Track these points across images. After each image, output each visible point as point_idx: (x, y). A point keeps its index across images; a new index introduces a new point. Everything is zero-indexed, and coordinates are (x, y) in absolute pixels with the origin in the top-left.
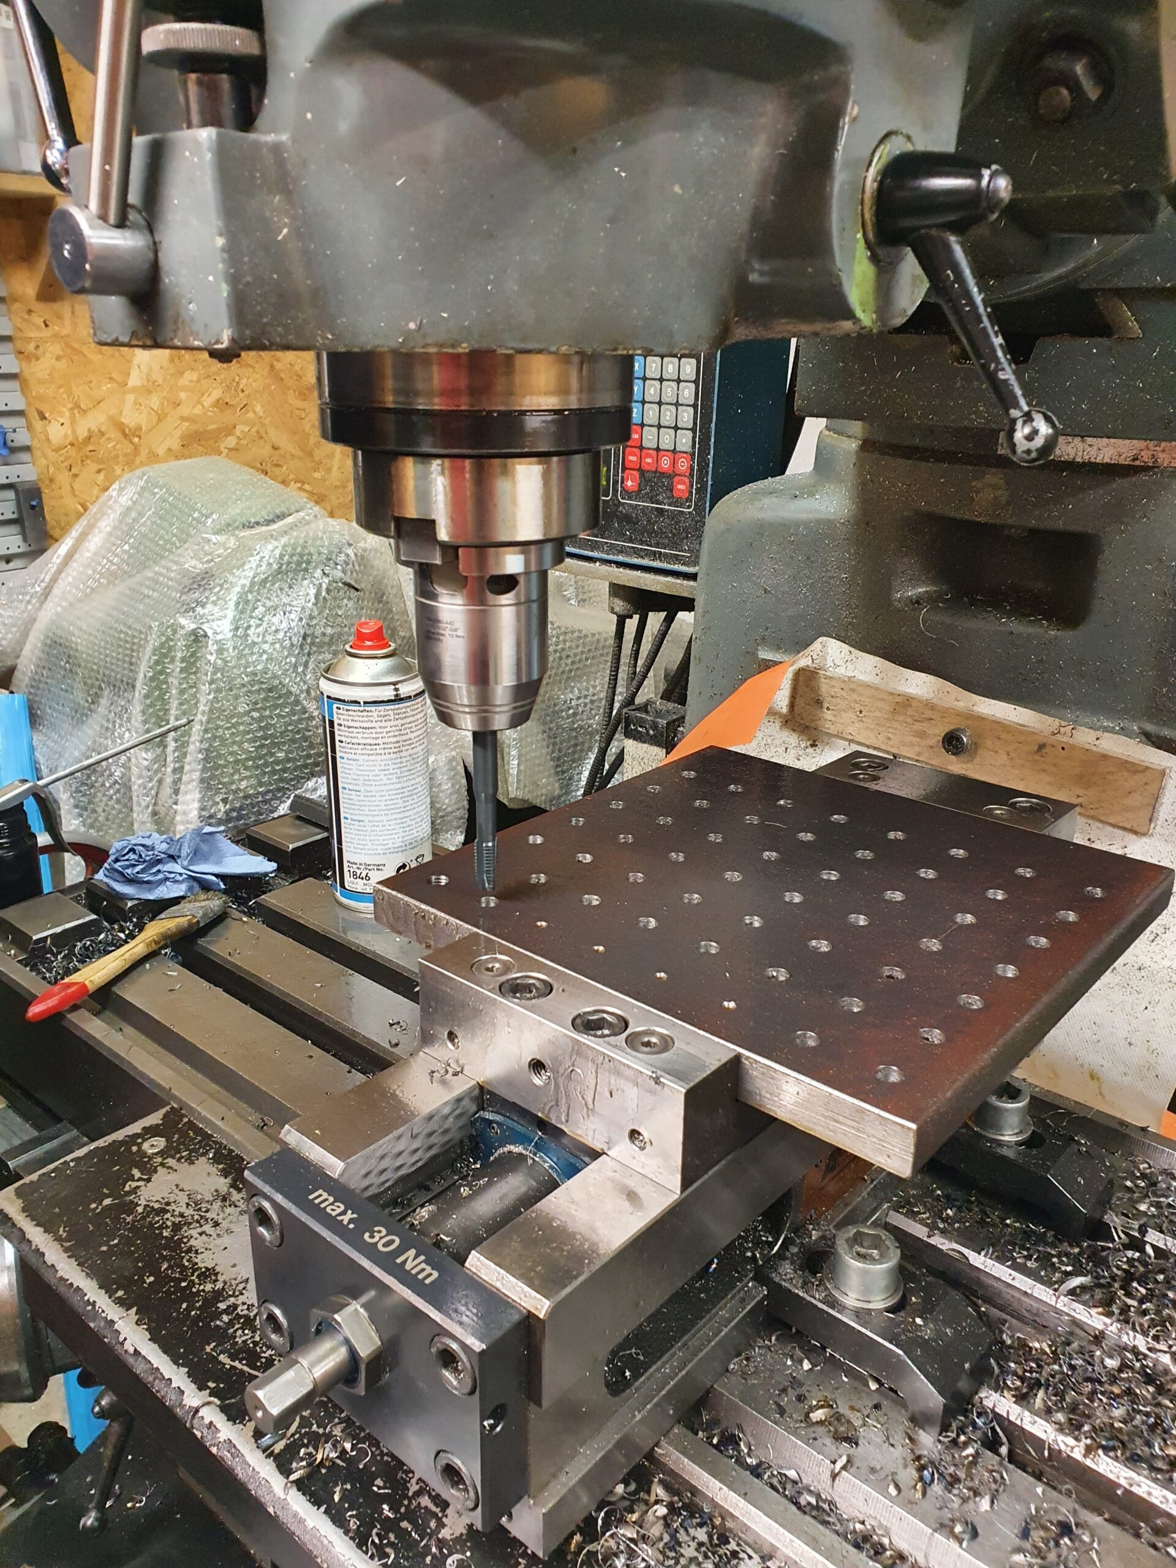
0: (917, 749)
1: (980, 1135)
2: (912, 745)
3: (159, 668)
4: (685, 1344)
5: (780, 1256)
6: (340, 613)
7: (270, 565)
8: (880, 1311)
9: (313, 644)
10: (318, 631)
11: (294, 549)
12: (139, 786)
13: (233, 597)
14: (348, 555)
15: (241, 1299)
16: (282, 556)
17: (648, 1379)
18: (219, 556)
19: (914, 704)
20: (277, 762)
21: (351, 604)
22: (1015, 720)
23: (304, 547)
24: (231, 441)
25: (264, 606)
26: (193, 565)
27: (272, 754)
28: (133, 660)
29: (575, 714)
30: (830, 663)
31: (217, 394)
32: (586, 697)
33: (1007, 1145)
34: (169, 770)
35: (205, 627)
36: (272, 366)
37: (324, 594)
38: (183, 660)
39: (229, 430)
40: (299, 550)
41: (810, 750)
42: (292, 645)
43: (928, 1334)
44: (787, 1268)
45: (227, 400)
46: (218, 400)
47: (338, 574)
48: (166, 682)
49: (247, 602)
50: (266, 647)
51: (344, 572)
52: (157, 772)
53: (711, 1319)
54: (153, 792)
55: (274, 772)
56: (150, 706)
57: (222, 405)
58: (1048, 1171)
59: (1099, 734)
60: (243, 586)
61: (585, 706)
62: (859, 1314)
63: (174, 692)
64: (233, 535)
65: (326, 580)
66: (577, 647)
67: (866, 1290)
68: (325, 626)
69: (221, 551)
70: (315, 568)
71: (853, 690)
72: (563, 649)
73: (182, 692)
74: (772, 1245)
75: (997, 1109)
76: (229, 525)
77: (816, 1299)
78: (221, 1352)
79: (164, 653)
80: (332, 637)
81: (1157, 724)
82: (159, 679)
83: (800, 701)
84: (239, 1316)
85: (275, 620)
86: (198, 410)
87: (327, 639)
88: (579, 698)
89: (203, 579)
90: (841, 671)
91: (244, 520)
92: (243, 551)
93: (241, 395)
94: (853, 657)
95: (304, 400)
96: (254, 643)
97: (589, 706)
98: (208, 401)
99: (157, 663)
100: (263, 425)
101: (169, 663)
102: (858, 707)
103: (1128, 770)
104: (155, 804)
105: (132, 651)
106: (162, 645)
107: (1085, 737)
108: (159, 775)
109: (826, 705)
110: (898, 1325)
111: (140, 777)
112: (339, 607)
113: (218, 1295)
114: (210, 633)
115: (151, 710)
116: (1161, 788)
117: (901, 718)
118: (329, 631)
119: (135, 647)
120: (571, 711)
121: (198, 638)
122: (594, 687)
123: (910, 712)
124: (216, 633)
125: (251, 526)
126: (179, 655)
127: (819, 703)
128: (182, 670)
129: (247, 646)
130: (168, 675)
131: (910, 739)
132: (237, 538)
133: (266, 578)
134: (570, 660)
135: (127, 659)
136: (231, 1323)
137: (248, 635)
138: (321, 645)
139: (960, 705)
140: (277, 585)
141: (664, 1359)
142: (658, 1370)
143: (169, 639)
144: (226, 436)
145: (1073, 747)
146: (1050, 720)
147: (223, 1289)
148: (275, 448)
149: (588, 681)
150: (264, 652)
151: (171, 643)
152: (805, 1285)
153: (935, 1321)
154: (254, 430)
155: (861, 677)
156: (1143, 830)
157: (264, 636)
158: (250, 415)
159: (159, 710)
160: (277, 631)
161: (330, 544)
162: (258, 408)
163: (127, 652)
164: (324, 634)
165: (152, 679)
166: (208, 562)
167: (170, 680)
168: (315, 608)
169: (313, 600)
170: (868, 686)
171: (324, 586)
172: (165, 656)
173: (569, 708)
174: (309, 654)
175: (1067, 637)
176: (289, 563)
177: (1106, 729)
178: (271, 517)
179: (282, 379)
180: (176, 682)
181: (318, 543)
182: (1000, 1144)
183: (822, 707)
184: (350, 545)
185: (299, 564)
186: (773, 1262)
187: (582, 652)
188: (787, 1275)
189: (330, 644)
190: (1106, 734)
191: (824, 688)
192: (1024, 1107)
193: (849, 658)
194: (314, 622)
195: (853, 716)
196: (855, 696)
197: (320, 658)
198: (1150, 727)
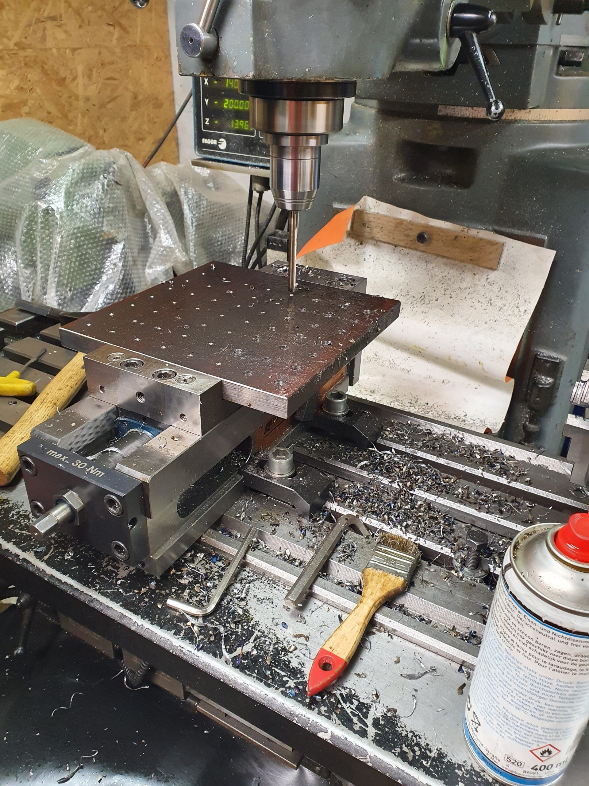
0: (406, 242)
1: (329, 414)
2: (403, 240)
3: (29, 227)
4: (210, 499)
5: (249, 463)
6: (115, 196)
7: (78, 173)
8: (286, 478)
9: (104, 212)
10: (106, 205)
11: (88, 165)
12: (25, 286)
13: (63, 190)
14: (114, 168)
15: (21, 509)
16: (83, 169)
17: (196, 511)
18: (51, 170)
19: (405, 223)
20: (92, 270)
21: (119, 192)
22: (445, 227)
23: (93, 165)
24: (26, 109)
25: (78, 194)
26: (38, 175)
27: (89, 267)
28: (12, 224)
29: (221, 244)
30: (367, 207)
31: (16, 82)
32: (225, 235)
33: (339, 416)
34: (39, 278)
35: (52, 206)
36: (43, 67)
37: (106, 187)
38: (42, 223)
39: (25, 103)
40: (90, 166)
41: (360, 246)
42: (95, 213)
43: (304, 483)
44: (251, 467)
45: (22, 86)
46: (18, 86)
47: (111, 177)
48: (33, 235)
49: (70, 193)
50: (83, 214)
51: (113, 176)
52: (33, 279)
53: (221, 489)
54: (31, 289)
55: (91, 275)
56: (27, 246)
57: (20, 89)
58: (354, 423)
59: (478, 230)
60: (67, 185)
61: (226, 239)
62: (279, 479)
63: (38, 239)
64: (55, 159)
65: (106, 181)
66: (220, 211)
67: (281, 470)
68: (109, 203)
69: (50, 167)
70: (100, 175)
71: (378, 218)
72: (213, 212)
73: (43, 239)
74: (245, 460)
75: (334, 402)
76: (49, 154)
77: (262, 476)
78: (16, 529)
79: (32, 219)
80: (113, 208)
81: (499, 226)
82: (29, 234)
83: (356, 225)
84: (21, 515)
85: (84, 201)
86: (8, 92)
87: (111, 209)
88: (222, 236)
89: (46, 182)
90: (373, 211)
91: (56, 151)
92: (63, 168)
93: (29, 83)
94: (378, 204)
95: (60, 86)
96: (77, 213)
97: (227, 240)
98: (13, 87)
99: (28, 225)
100: (42, 100)
101: (34, 225)
102: (381, 226)
103: (490, 244)
104: (33, 295)
105: (12, 219)
106: (30, 216)
107: (473, 232)
108: (34, 281)
109: (367, 225)
110: (293, 481)
111: (24, 282)
112: (114, 194)
113: (11, 509)
114: (55, 208)
115: (27, 249)
116: (502, 251)
117: (399, 229)
118: (111, 205)
119: (13, 218)
120: (219, 243)
121: (48, 212)
122: (229, 231)
123: (403, 226)
124: (58, 208)
125: (60, 155)
126: (40, 220)
127: (364, 225)
128: (42, 228)
129: (73, 214)
130: (34, 231)
131: (402, 238)
132: (58, 161)
133: (77, 180)
134: (217, 218)
135: (9, 224)
136: (18, 518)
137: (73, 209)
138: (108, 212)
139: (423, 222)
140: (83, 184)
141: (203, 504)
142: (200, 508)
143: (33, 213)
144: (24, 106)
145: (469, 237)
146: (458, 226)
147: (13, 506)
148: (49, 113)
149: (226, 227)
150: (82, 217)
151: (35, 215)
152: (258, 472)
153: (307, 479)
154: (37, 102)
155: (381, 213)
156: (495, 268)
157: (81, 209)
158: (34, 94)
159: (31, 249)
160: (87, 206)
161: (105, 163)
162: (38, 90)
163: (9, 220)
164: (109, 207)
165: (26, 233)
166: (47, 172)
167: (36, 233)
168: (103, 195)
169: (101, 191)
170: (386, 216)
171: (105, 183)
172: (32, 221)
173: (218, 241)
174: (103, 217)
175: (465, 192)
176: (87, 173)
177: (480, 229)
178: (69, 150)
179: (48, 74)
180: (39, 234)
181: (99, 162)
182: (336, 416)
183: (365, 226)
184: (114, 163)
185: (92, 173)
186: (245, 466)
187: (222, 214)
188: (251, 470)
189: (112, 212)
190: (481, 231)
191: (366, 218)
192: (344, 401)
193: (376, 205)
194: (103, 202)
195: (379, 230)
196: (379, 221)
197: (108, 219)
198: (497, 228)
